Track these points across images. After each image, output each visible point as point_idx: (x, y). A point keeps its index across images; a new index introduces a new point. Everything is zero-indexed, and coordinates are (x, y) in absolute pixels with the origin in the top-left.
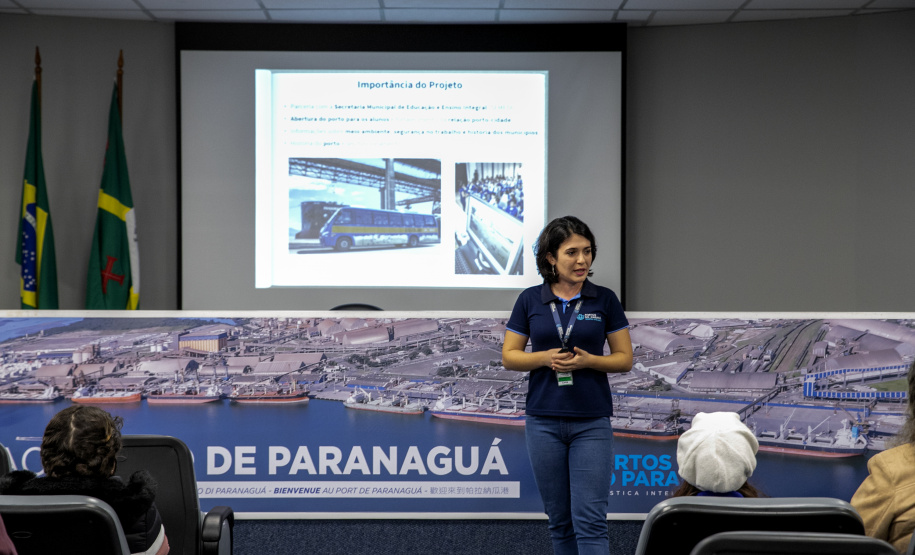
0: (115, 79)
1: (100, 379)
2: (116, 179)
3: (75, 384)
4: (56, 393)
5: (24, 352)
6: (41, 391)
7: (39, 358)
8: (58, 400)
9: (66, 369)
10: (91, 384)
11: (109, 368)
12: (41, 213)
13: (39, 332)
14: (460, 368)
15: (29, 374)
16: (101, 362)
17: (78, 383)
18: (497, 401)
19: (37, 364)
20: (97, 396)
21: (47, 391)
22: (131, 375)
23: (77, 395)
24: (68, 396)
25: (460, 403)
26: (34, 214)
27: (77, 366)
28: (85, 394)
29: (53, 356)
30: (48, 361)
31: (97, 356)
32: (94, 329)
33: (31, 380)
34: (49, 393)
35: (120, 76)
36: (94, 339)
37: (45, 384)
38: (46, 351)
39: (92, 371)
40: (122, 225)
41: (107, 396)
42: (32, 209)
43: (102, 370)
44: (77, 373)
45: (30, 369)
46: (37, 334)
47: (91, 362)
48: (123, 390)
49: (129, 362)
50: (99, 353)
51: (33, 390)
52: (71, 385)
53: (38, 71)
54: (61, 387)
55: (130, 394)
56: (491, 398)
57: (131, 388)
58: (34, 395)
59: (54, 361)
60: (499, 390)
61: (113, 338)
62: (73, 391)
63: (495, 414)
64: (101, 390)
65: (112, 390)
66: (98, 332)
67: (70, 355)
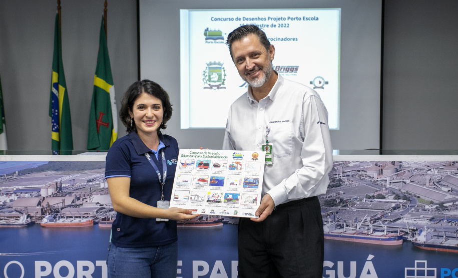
0: (103, 13)
1: (62, 209)
2: (104, 69)
3: (43, 212)
4: (29, 219)
5: (3, 188)
6: (17, 218)
7: (15, 193)
8: (30, 225)
9: (35, 201)
10: (55, 213)
11: (69, 200)
12: (61, 88)
13: (15, 173)
14: (342, 200)
15: (7, 205)
16: (62, 196)
17: (46, 211)
18: (371, 226)
19: (14, 197)
20: (61, 221)
21: (22, 218)
22: (86, 206)
23: (45, 221)
24: (38, 222)
25: (342, 227)
26: (57, 89)
27: (44, 198)
28: (50, 221)
29: (26, 191)
30: (22, 195)
31: (59, 190)
32: (57, 170)
33: (10, 209)
34: (23, 220)
35: (105, 12)
36: (57, 178)
37: (20, 213)
38: (21, 187)
39: (56, 202)
40: (107, 95)
41: (68, 221)
42: (56, 86)
43: (63, 201)
44: (44, 204)
45: (8, 201)
46: (13, 174)
47: (55, 195)
48: (80, 217)
49: (84, 195)
50: (61, 189)
51: (11, 217)
52: (40, 213)
53: (59, 8)
54: (32, 215)
55: (85, 220)
56: (366, 223)
57: (86, 216)
58: (12, 221)
59: (27, 195)
60: (373, 217)
61: (71, 177)
62: (42, 218)
63: (369, 236)
64: (62, 217)
65: (72, 217)
66: (60, 172)
67: (39, 190)
